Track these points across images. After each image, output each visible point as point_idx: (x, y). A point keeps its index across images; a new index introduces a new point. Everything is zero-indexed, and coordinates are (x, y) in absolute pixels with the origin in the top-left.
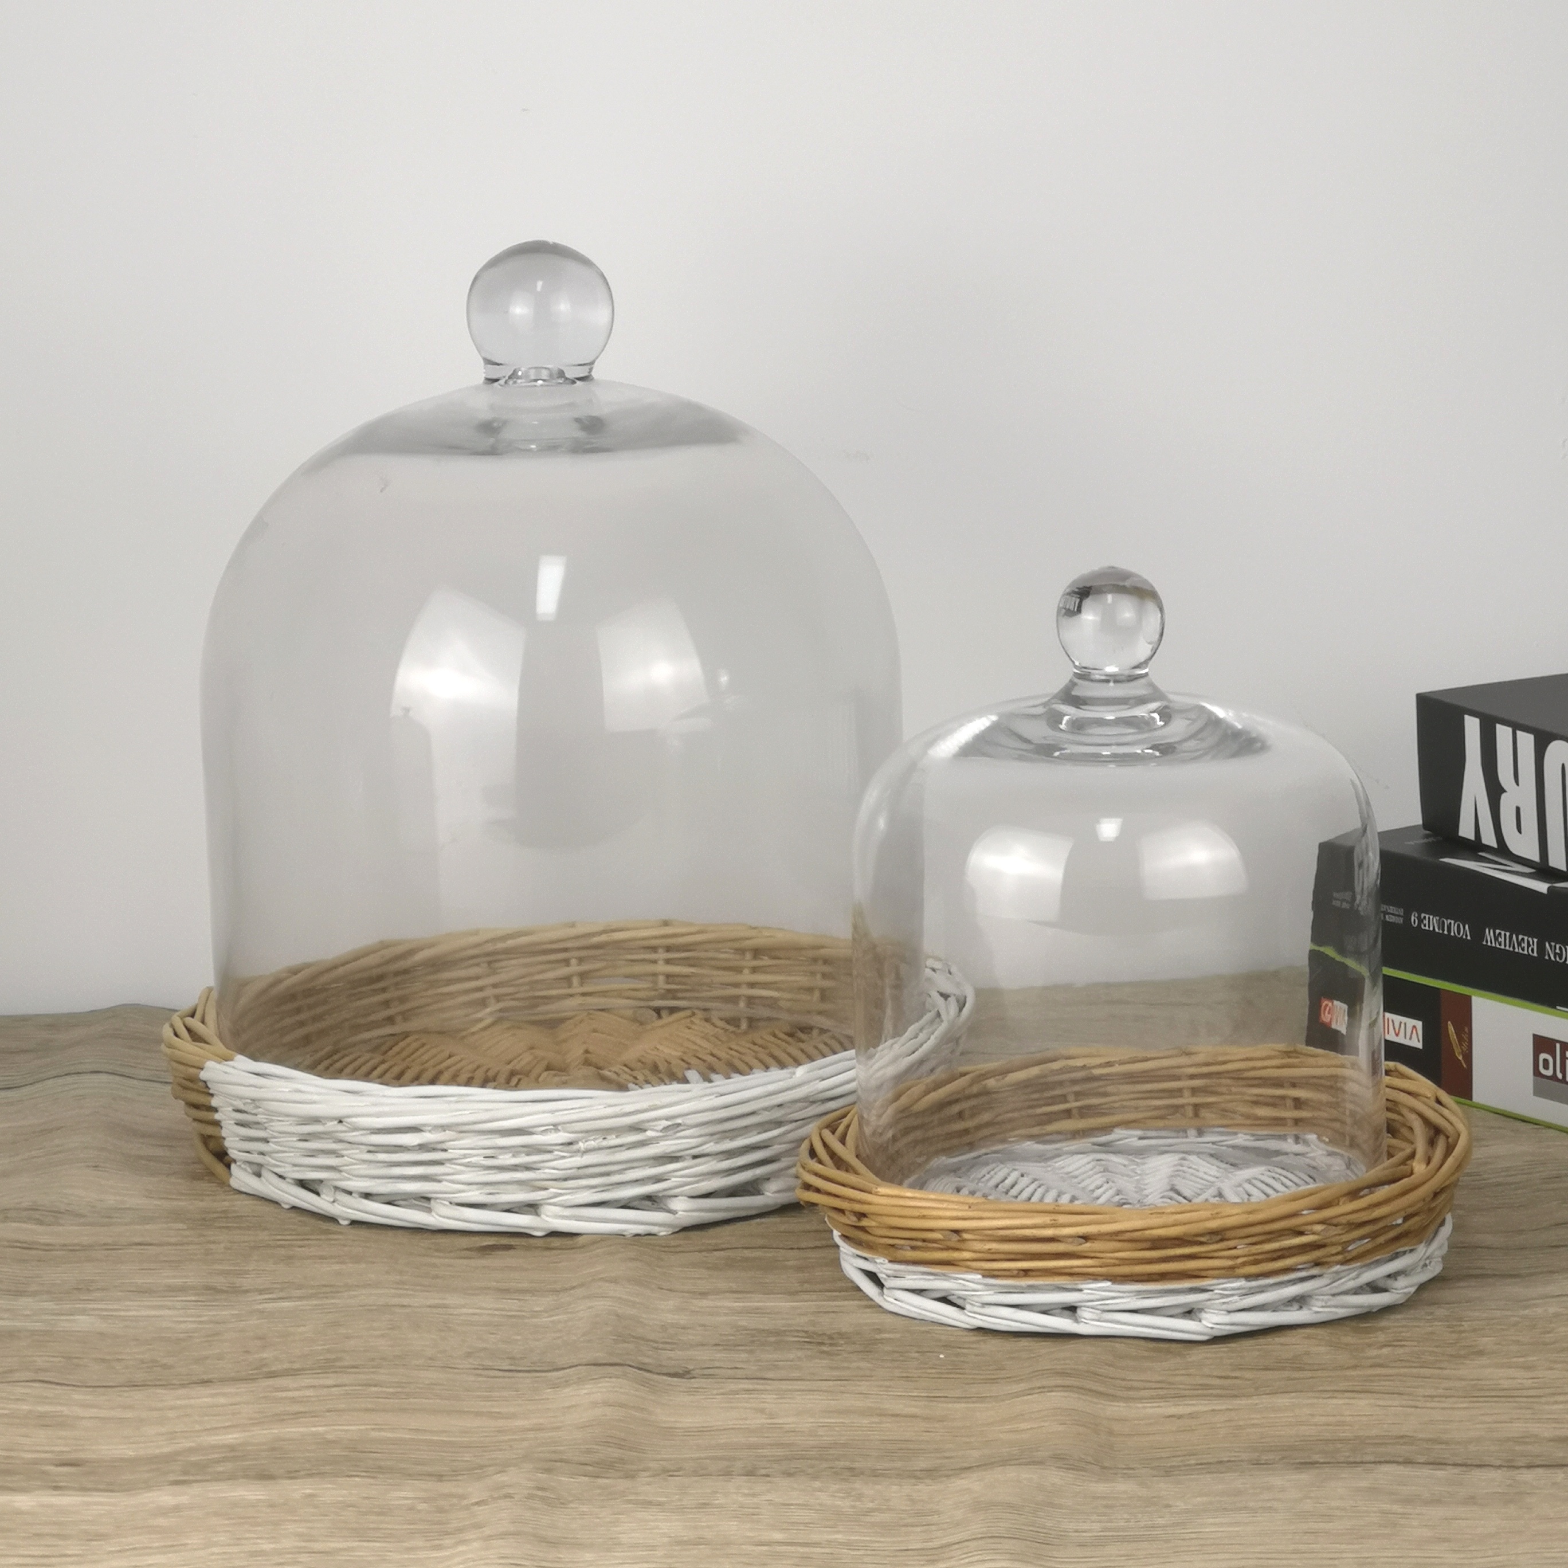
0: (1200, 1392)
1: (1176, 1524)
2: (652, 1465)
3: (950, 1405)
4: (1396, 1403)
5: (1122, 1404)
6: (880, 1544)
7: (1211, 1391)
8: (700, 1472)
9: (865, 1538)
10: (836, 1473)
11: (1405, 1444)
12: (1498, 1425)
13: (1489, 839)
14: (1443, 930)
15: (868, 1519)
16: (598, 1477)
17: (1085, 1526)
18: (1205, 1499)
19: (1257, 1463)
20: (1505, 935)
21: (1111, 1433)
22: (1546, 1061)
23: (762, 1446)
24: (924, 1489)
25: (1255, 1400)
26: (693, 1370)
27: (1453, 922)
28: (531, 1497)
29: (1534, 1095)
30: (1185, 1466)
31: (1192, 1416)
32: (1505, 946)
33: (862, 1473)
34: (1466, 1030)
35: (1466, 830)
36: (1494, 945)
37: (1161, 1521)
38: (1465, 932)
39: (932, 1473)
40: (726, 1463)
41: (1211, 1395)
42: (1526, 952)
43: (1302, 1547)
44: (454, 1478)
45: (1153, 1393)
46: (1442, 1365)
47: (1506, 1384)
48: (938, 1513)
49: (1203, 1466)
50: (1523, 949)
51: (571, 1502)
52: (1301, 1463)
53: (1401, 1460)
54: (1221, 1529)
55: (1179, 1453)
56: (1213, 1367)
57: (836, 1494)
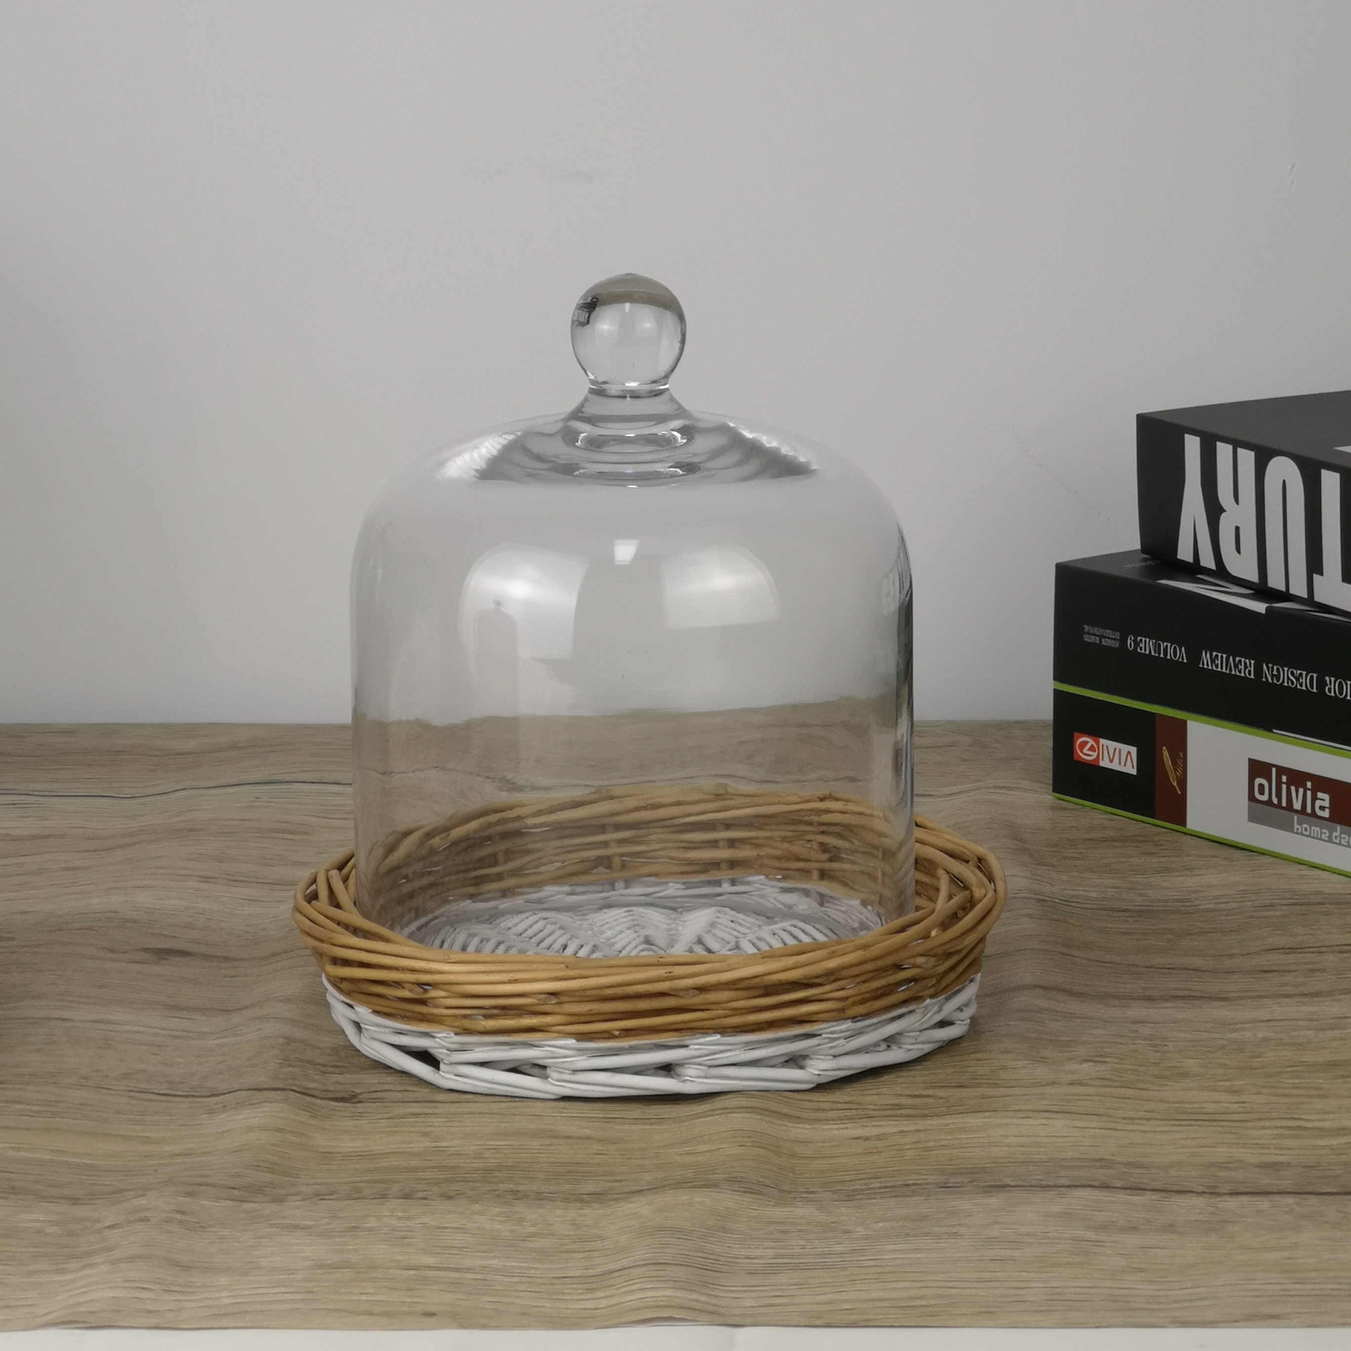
0: (890, 1112)
1: (854, 1251)
2: (303, 1189)
3: (627, 1127)
4: (1095, 1125)
5: (807, 1126)
6: (537, 1272)
7: (900, 1112)
8: (355, 1195)
9: (521, 1264)
10: (498, 1196)
11: (1102, 1167)
12: (1202, 1150)
13: (1208, 561)
14: (1159, 654)
15: (526, 1244)
16: (245, 1201)
17: (758, 1253)
18: (887, 1224)
19: (944, 1186)
20: (1222, 657)
21: (793, 1155)
22: (1261, 786)
23: (423, 1169)
24: (591, 1213)
25: (947, 1120)
26: (361, 1094)
27: (1169, 645)
28: (167, 1221)
29: (1249, 820)
30: (868, 1189)
31: (879, 1137)
32: (1222, 668)
33: (526, 1196)
34: (1181, 754)
35: (1185, 553)
36: (1210, 667)
37: (838, 1248)
38: (1182, 655)
39: (599, 1197)
40: (383, 1186)
41: (901, 1116)
42: (1242, 675)
43: (987, 1275)
44: (91, 1202)
45: (840, 1114)
46: (1145, 1086)
47: (1210, 1107)
48: (601, 1238)
49: (887, 1190)
50: (1240, 672)
51: (211, 1226)
52: (990, 1186)
53: (1096, 1184)
54: (902, 1256)
55: (864, 1176)
56: (905, 1085)
57: (497, 1218)
